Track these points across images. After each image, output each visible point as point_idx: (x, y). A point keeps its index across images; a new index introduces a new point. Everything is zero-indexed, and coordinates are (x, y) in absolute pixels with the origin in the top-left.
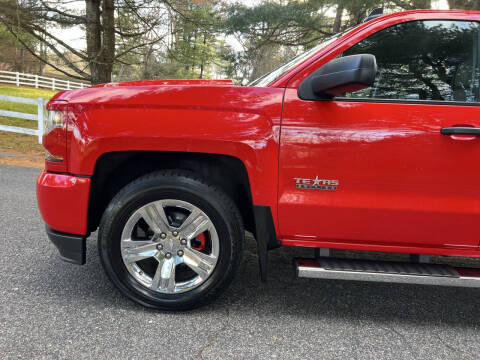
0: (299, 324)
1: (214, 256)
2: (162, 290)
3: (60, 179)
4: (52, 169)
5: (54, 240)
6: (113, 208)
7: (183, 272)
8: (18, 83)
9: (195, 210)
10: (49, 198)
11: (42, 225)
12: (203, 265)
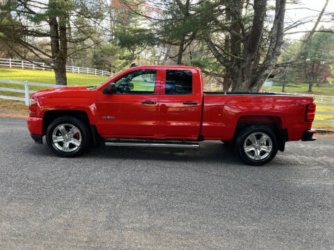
0: (107, 160)
1: (80, 140)
2: (65, 151)
3: (35, 119)
4: (32, 116)
5: (33, 137)
6: (49, 127)
7: (72, 146)
8: (11, 65)
9: (74, 127)
10: (31, 124)
11: (29, 133)
12: (77, 143)
